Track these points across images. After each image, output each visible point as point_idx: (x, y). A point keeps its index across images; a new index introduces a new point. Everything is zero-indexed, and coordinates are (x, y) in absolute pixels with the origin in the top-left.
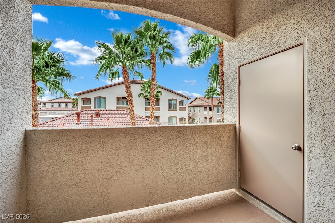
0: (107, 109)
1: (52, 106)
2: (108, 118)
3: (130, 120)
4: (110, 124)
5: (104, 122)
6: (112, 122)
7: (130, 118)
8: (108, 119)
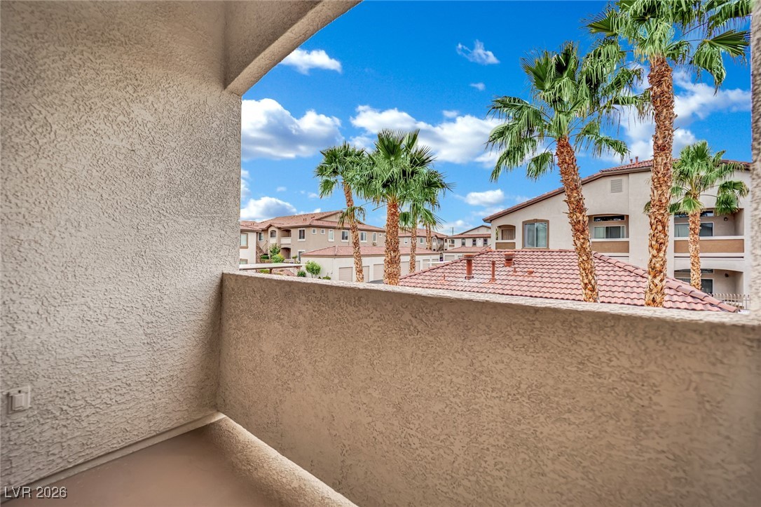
0: (551, 248)
1: (463, 244)
2: (531, 270)
3: (579, 276)
4: (532, 284)
5: (521, 278)
6: (539, 279)
7: (579, 272)
8: (532, 272)
